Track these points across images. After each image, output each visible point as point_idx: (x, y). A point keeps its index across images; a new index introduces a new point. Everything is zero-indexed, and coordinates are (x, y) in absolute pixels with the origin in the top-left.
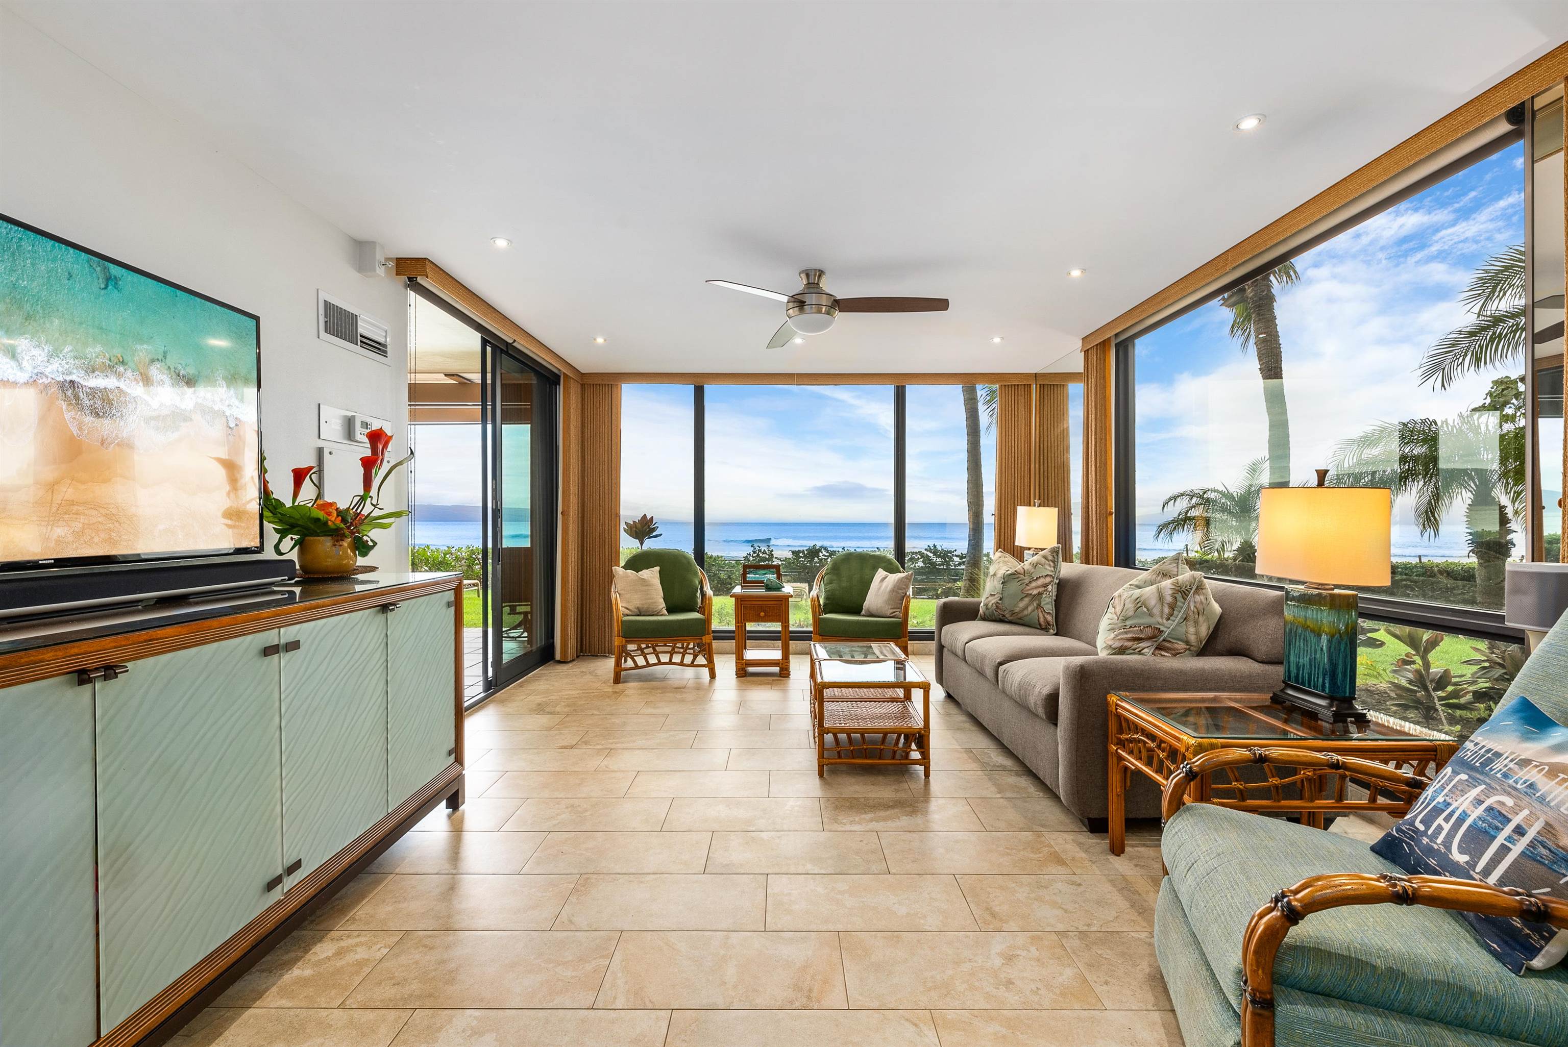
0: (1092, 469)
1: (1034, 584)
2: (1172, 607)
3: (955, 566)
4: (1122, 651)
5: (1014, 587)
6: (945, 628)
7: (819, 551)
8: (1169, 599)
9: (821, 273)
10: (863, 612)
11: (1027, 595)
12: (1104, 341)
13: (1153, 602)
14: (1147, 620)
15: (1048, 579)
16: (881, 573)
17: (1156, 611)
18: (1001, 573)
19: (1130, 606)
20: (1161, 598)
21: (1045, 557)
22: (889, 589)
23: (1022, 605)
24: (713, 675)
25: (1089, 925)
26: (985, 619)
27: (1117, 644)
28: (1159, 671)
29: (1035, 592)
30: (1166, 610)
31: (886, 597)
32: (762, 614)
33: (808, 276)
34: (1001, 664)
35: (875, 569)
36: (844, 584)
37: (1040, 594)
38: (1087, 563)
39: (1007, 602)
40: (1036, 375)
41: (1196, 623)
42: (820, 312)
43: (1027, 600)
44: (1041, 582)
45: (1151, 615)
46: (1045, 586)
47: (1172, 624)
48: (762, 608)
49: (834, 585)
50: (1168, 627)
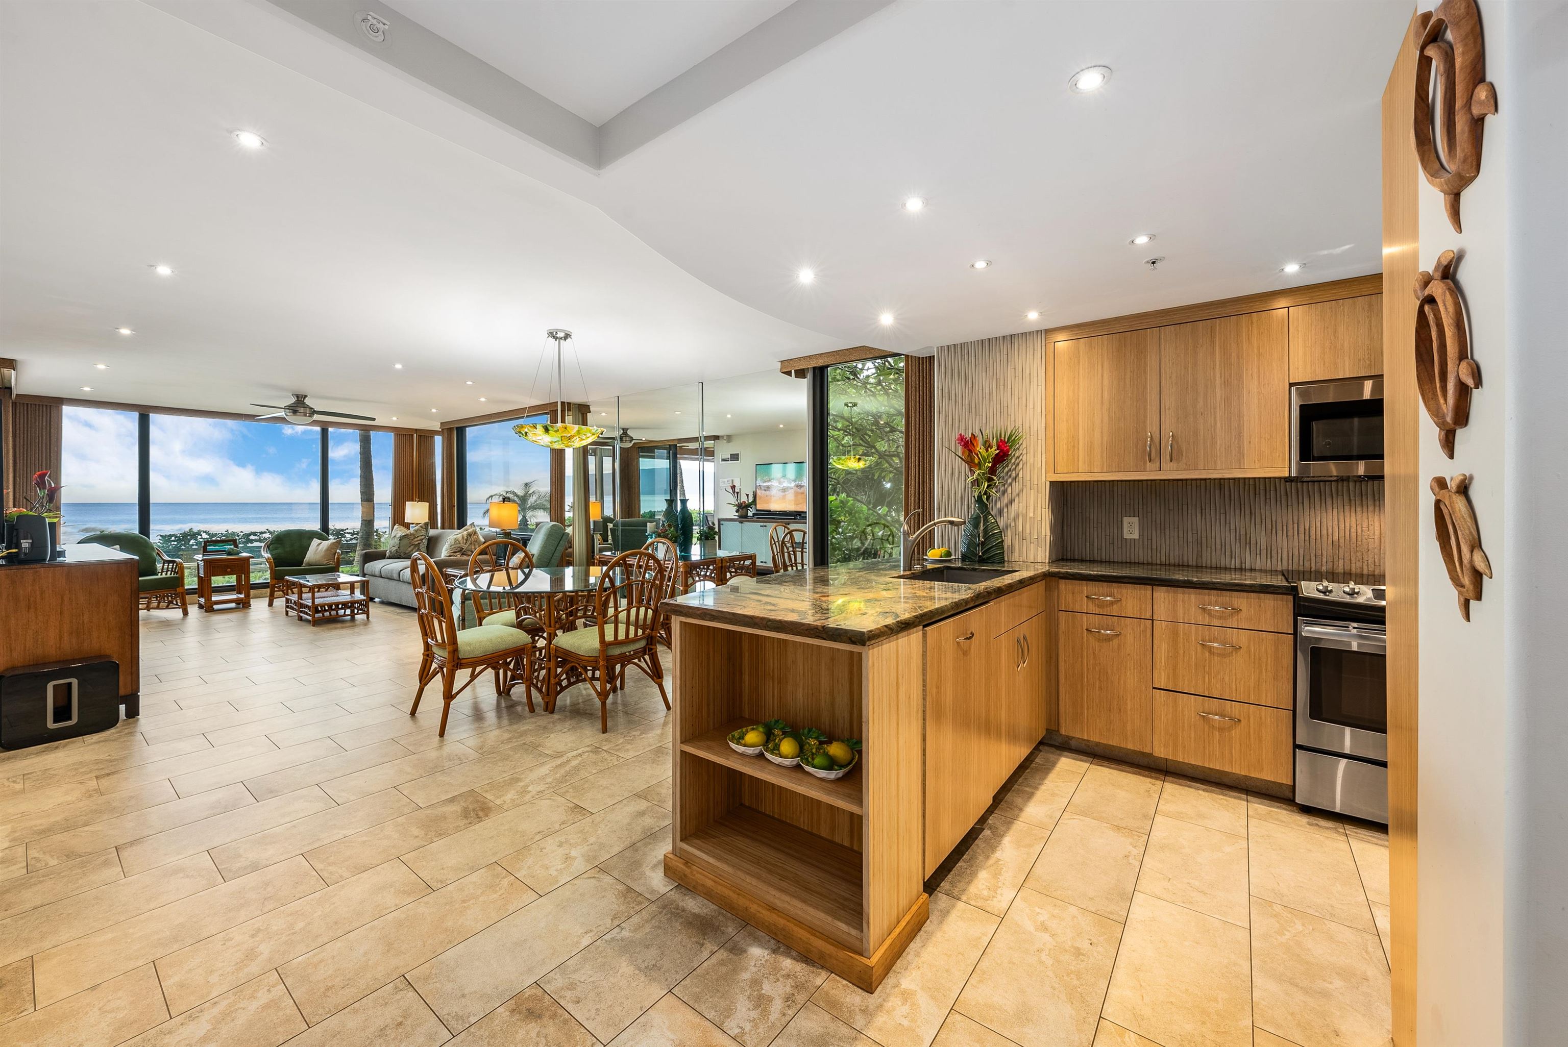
0: (445, 483)
1: (416, 539)
2: (467, 540)
4: (450, 556)
5: (405, 541)
6: (366, 565)
8: (466, 538)
9: (306, 396)
10: (304, 565)
11: (413, 545)
12: (451, 428)
13: (460, 539)
14: (459, 545)
15: (423, 537)
16: (315, 541)
17: (461, 542)
18: (398, 535)
19: (453, 541)
20: (463, 538)
21: (421, 527)
22: (324, 549)
23: (410, 549)
24: (185, 613)
26: (389, 558)
27: (448, 555)
28: (461, 560)
29: (417, 543)
30: (465, 541)
31: (322, 554)
32: (229, 570)
33: (298, 397)
34: (401, 570)
35: (311, 539)
36: (288, 549)
37: (419, 544)
38: (444, 529)
39: (402, 549)
40: (417, 430)
41: (474, 545)
42: (306, 416)
43: (412, 547)
44: (419, 538)
45: (460, 543)
46: (422, 540)
47: (467, 546)
48: (228, 567)
49: (279, 551)
50: (465, 547)
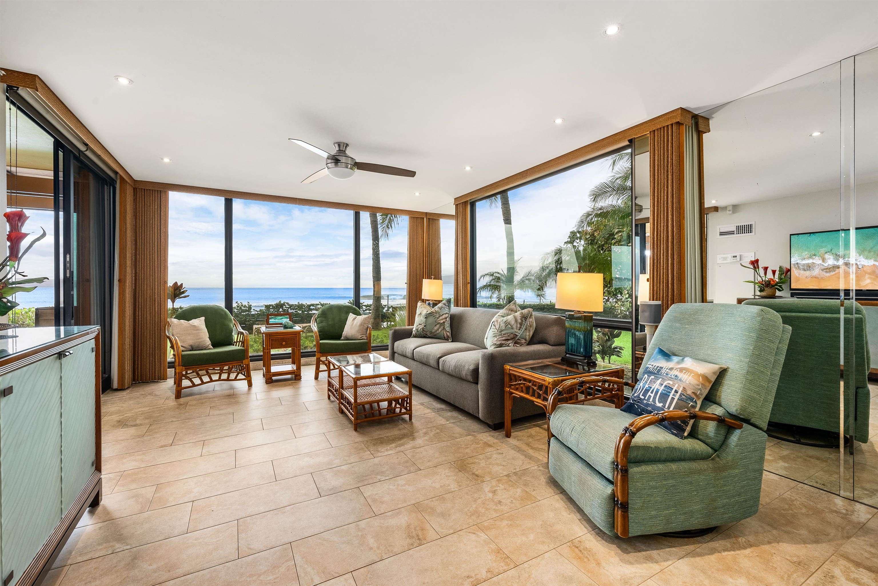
0: (460, 262)
1: (441, 318)
2: (521, 324)
3: (364, 311)
4: (501, 345)
5: (431, 320)
6: (396, 344)
7: (284, 304)
8: (519, 321)
9: (347, 145)
10: (342, 338)
11: (438, 323)
12: (465, 201)
13: (513, 322)
14: (511, 331)
15: (447, 315)
16: (351, 316)
17: (514, 327)
18: (424, 312)
19: (503, 325)
20: (516, 321)
21: (444, 304)
22: (358, 324)
23: (436, 328)
24: (250, 385)
25: (515, 469)
26: (415, 337)
27: (499, 343)
28: (519, 353)
29: (442, 322)
30: (519, 326)
31: (357, 328)
32: (284, 343)
33: (339, 145)
34: (440, 358)
35: (347, 314)
36: (330, 323)
37: (444, 322)
39: (428, 327)
40: (426, 214)
41: (529, 331)
42: (347, 167)
43: (438, 326)
44: (444, 316)
45: (512, 328)
46: (446, 318)
47: (521, 332)
48: (283, 340)
49: (324, 324)
50: (519, 333)
